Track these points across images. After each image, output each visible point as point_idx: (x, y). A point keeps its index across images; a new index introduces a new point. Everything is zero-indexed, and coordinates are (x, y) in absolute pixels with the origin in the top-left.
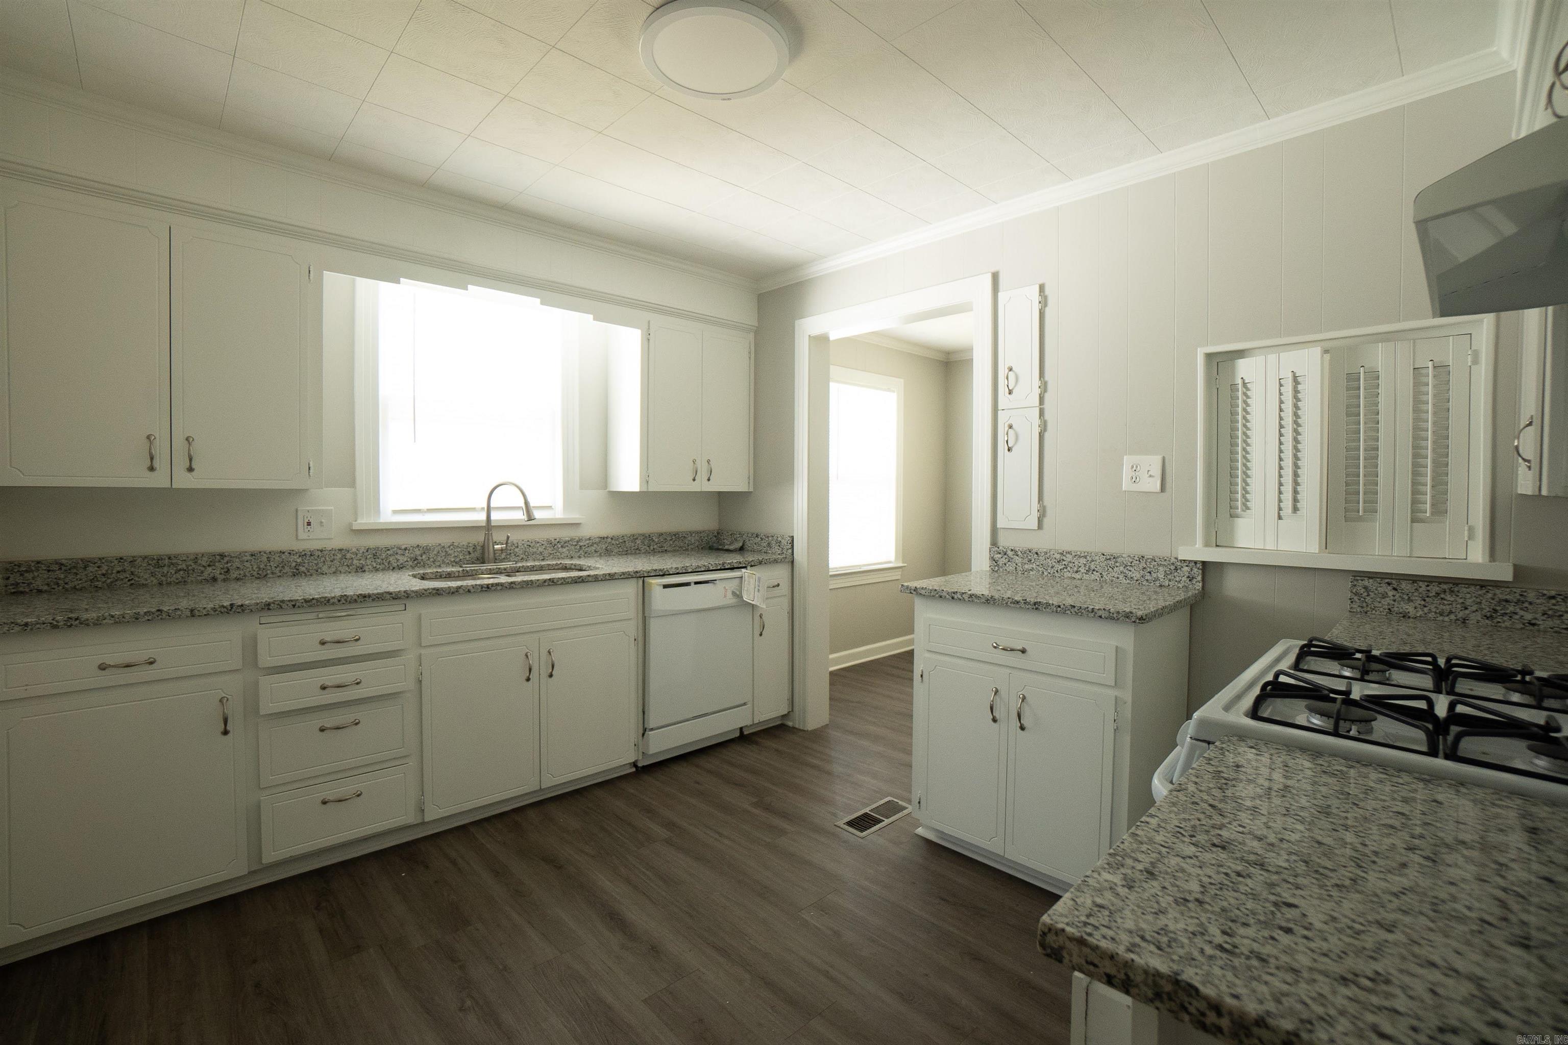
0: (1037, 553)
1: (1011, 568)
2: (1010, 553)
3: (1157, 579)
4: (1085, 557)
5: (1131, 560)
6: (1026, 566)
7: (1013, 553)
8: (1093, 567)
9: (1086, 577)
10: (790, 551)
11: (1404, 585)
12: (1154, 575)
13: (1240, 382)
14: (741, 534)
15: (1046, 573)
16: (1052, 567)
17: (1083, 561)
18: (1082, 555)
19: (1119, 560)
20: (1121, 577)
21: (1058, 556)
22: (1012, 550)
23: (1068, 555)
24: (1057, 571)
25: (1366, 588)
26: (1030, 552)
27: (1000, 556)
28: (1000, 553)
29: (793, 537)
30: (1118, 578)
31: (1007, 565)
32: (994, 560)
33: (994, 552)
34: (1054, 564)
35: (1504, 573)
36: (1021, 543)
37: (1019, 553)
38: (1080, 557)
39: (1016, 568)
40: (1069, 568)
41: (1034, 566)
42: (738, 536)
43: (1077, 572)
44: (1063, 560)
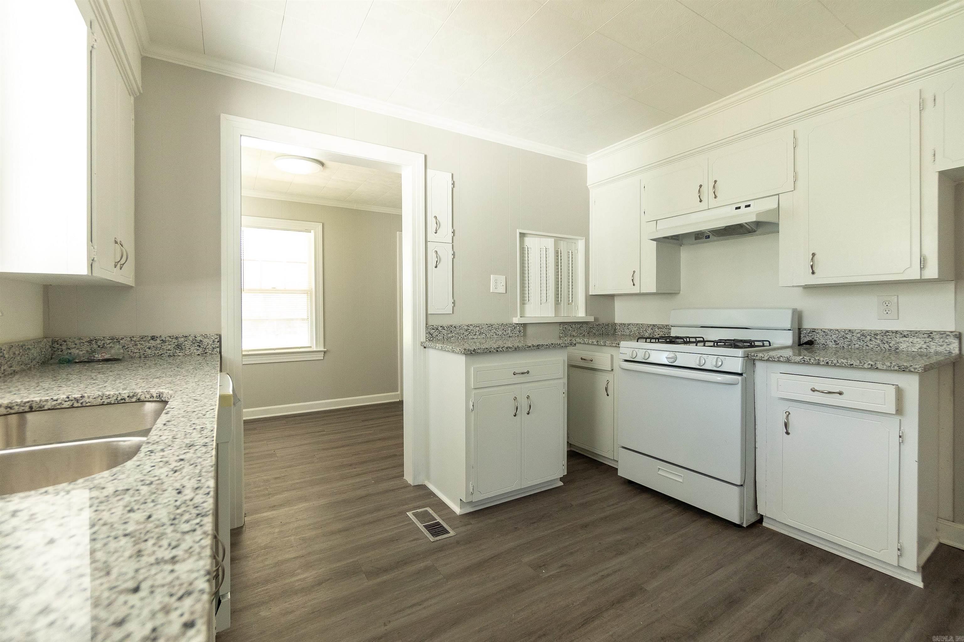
0: (455, 327)
1: (441, 337)
2: (440, 328)
3: (508, 334)
4: (479, 326)
5: (498, 326)
6: (449, 335)
7: (442, 328)
8: (482, 331)
9: (479, 337)
10: (218, 349)
11: (574, 326)
12: (507, 332)
13: (527, 247)
14: (115, 340)
15: (460, 338)
16: (463, 334)
17: (478, 329)
18: (478, 325)
19: (493, 326)
20: (494, 334)
21: (466, 327)
22: (441, 327)
23: (471, 326)
24: (466, 336)
25: (565, 328)
26: (451, 327)
27: (434, 331)
28: (434, 329)
29: (220, 337)
30: (493, 335)
31: (438, 336)
32: (430, 334)
33: (430, 329)
34: (464, 332)
35: (591, 319)
36: (446, 322)
37: (445, 328)
38: (477, 327)
39: (443, 337)
40: (471, 333)
41: (454, 335)
42: (108, 341)
43: (475, 335)
44: (468, 329)
